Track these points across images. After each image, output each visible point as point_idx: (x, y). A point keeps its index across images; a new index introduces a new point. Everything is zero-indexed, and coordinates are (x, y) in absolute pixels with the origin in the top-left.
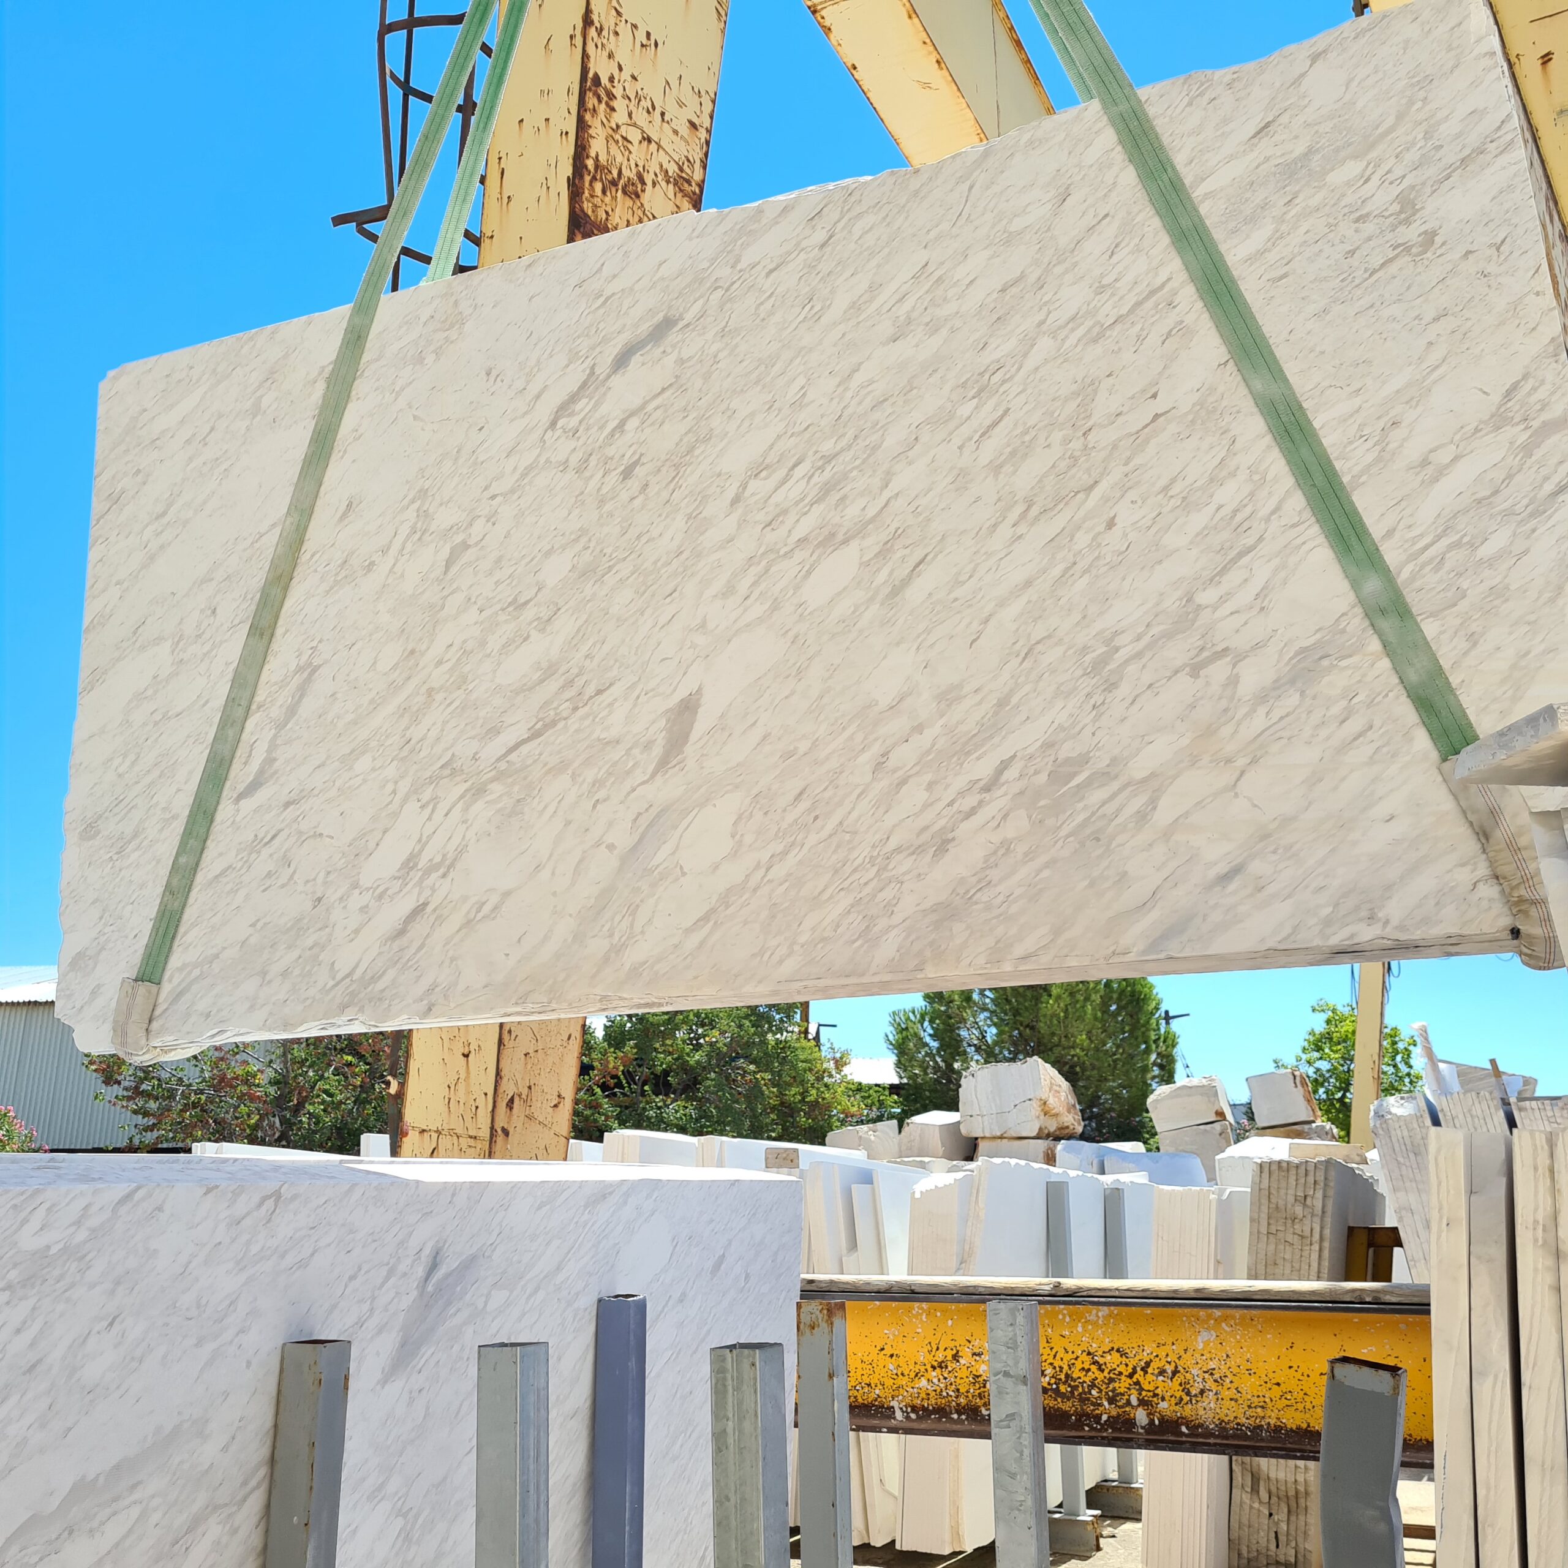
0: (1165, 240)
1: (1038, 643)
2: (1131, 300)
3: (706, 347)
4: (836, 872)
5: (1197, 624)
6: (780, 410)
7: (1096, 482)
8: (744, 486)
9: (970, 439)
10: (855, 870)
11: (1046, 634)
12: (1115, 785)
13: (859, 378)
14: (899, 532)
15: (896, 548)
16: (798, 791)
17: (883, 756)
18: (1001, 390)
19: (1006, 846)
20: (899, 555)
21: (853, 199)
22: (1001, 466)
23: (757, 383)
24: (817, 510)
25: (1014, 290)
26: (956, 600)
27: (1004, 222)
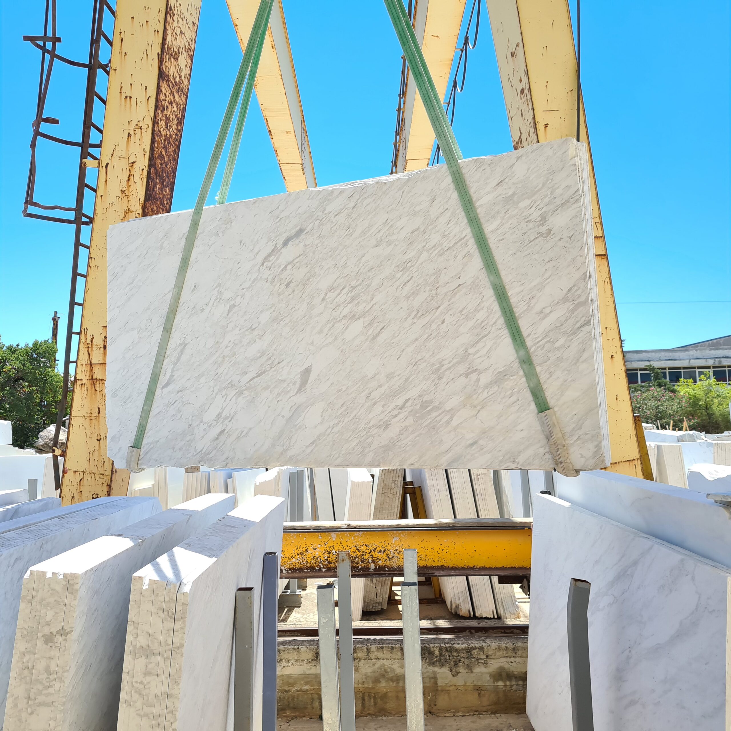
0: (466, 221)
1: (418, 361)
2: (453, 242)
3: (314, 241)
4: (353, 431)
5: (468, 360)
6: (338, 268)
7: (439, 306)
8: (326, 294)
9: (400, 286)
10: (359, 432)
11: (421, 358)
12: (440, 411)
13: (364, 260)
14: (376, 317)
15: (375, 322)
16: (342, 404)
17: (369, 394)
18: (410, 270)
19: (406, 428)
20: (376, 325)
21: (363, 191)
22: (409, 297)
23: (331, 256)
24: (350, 306)
25: (416, 233)
26: (393, 343)
27: (413, 207)
